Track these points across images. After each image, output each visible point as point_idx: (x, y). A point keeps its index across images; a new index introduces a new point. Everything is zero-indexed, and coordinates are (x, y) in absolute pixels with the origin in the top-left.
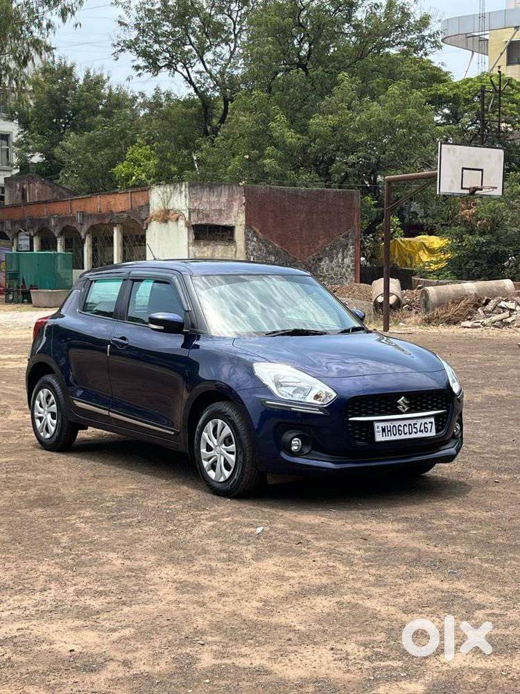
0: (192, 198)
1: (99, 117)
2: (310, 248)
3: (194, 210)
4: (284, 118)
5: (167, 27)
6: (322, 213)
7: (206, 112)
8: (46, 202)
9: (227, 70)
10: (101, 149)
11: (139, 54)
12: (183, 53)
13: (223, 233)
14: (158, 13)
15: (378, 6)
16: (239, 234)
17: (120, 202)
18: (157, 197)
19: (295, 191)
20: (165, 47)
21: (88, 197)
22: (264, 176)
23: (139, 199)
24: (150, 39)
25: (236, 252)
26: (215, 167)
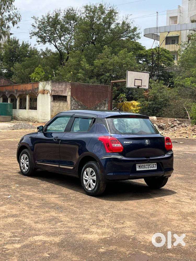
0: (52, 86)
1: (27, 58)
2: (93, 104)
3: (53, 90)
4: (85, 60)
5: (49, 28)
6: (97, 92)
7: (61, 57)
8: (5, 86)
9: (69, 43)
10: (27, 68)
11: (39, 37)
12: (54, 37)
13: (64, 98)
14: (46, 23)
15: (119, 24)
16: (69, 99)
17: (29, 87)
18: (41, 86)
19: (88, 85)
20: (48, 35)
21: (19, 85)
22: (78, 79)
23: (35, 86)
24: (43, 31)
25: (67, 105)
26: (63, 75)
